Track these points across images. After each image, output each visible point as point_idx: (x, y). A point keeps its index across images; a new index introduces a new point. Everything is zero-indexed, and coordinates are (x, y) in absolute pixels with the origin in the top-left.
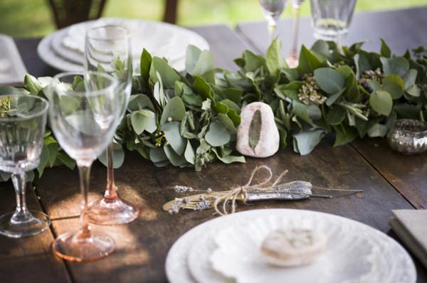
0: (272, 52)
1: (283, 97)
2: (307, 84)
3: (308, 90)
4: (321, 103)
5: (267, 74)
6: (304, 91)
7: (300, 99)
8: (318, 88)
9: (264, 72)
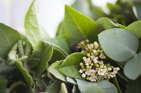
0: (31, 20)
1: (62, 78)
2: (89, 55)
3: (93, 62)
4: (112, 77)
5: (28, 50)
6: (87, 64)
7: (84, 76)
8: (104, 57)
9: (24, 47)
